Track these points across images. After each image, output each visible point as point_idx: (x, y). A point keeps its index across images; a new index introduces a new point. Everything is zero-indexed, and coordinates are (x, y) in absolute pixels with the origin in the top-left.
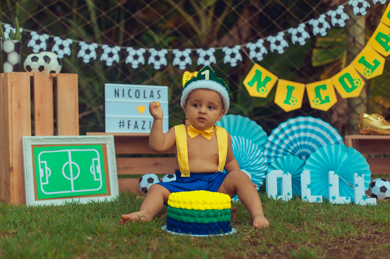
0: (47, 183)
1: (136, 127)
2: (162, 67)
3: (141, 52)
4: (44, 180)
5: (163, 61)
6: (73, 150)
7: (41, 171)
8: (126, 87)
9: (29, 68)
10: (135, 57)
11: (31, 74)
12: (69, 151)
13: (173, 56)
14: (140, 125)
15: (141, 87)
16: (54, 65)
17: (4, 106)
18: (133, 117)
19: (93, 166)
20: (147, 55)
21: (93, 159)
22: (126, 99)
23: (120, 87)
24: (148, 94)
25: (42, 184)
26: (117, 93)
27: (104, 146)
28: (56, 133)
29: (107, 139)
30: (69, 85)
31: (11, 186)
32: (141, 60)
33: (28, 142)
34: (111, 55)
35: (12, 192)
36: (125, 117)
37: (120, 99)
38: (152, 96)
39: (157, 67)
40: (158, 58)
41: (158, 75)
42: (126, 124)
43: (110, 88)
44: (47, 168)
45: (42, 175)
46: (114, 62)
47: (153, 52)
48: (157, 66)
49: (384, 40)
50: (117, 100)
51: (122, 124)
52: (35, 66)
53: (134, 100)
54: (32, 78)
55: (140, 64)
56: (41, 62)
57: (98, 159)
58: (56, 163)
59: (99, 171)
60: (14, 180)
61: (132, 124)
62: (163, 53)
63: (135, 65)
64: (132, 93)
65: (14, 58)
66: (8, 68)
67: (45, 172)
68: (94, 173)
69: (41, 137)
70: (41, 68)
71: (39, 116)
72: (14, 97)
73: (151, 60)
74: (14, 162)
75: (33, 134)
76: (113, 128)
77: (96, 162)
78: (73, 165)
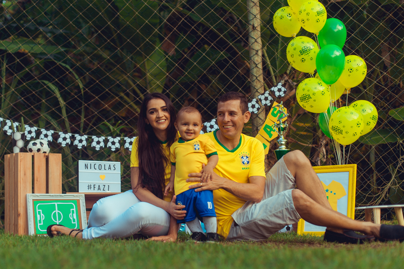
0: (42, 224)
1: (99, 189)
2: (117, 149)
3: (102, 139)
4: (40, 222)
5: (118, 145)
6: (58, 203)
7: (38, 216)
8: (93, 162)
9: (31, 150)
10: (98, 143)
11: (32, 154)
12: (56, 204)
13: (125, 142)
14: (102, 188)
15: (103, 163)
16: (46, 148)
17: (14, 175)
18: (97, 182)
19: (71, 214)
20: (106, 141)
21: (71, 210)
22: (93, 170)
23: (89, 162)
24: (107, 167)
25: (39, 224)
26: (86, 166)
27: (78, 201)
28: (47, 192)
29: (80, 196)
30: (56, 160)
31: (19, 226)
32: (102, 144)
33: (31, 197)
34: (81, 141)
35: (19, 230)
36: (92, 182)
37: (89, 170)
38: (110, 168)
39: (113, 150)
40: (114, 143)
41: (113, 155)
42: (92, 187)
43: (82, 163)
44: (42, 214)
45: (39, 219)
46: (83, 146)
47: (111, 139)
48: (113, 148)
49: (269, 130)
50: (86, 170)
51: (89, 187)
52: (35, 148)
53: (98, 171)
54: (33, 157)
55: (101, 147)
56: (39, 146)
57: (74, 209)
58: (48, 211)
59: (75, 217)
60: (21, 222)
61: (97, 187)
62: (117, 140)
63: (98, 148)
64: (97, 167)
65: (20, 144)
66: (16, 150)
67: (41, 217)
68: (72, 219)
69: (38, 194)
70: (39, 150)
71: (37, 181)
72: (22, 169)
73: (109, 144)
74: (21, 210)
75: (33, 192)
76: (83, 189)
77: (73, 211)
78: (58, 212)
